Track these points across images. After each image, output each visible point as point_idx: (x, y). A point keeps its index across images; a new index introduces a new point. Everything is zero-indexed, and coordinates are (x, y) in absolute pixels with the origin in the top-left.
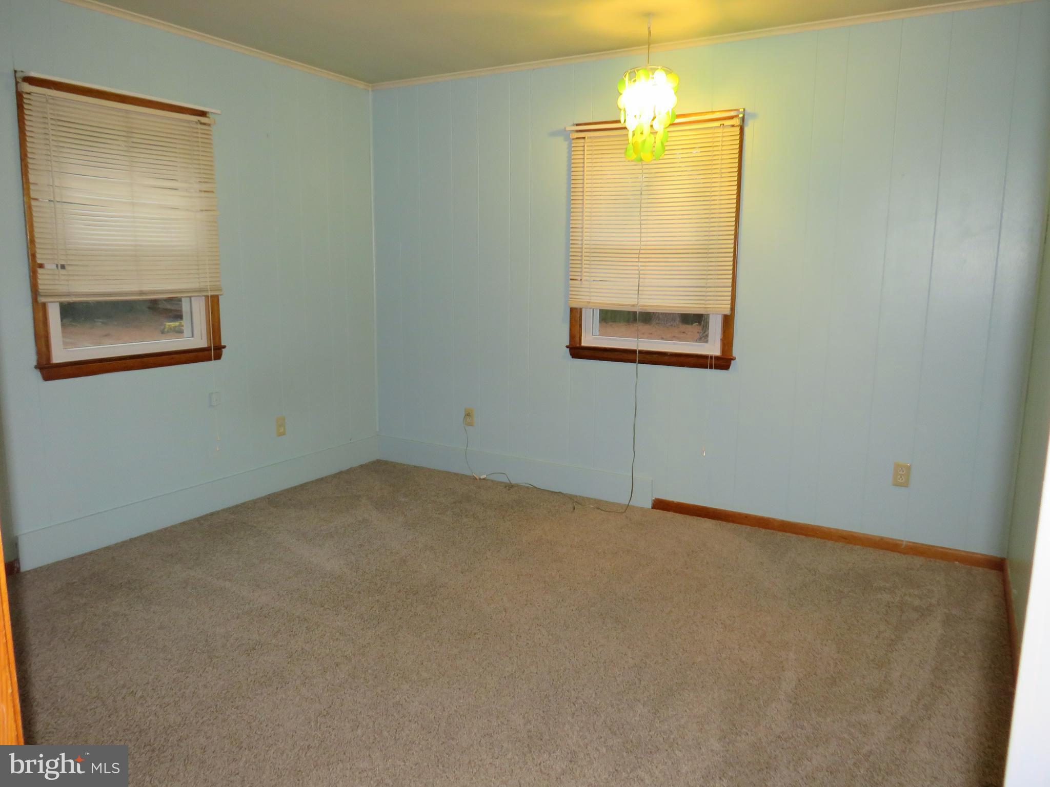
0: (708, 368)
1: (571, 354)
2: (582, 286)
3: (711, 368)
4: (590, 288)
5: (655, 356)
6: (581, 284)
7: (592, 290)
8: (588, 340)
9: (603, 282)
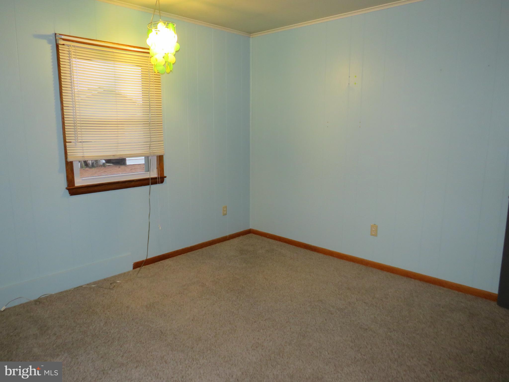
0: (157, 184)
1: (70, 193)
2: (77, 146)
3: (159, 183)
4: (83, 147)
5: (126, 183)
6: (76, 145)
7: (84, 148)
8: (79, 182)
9: (89, 143)
